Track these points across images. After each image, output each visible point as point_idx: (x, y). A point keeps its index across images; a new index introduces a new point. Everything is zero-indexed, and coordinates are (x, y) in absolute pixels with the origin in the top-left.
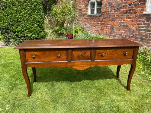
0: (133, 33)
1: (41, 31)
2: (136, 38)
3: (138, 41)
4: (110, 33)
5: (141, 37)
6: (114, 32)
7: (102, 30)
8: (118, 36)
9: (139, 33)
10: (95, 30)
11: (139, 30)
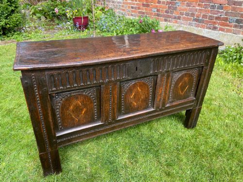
0: (220, 10)
1: (13, 11)
2: (226, 19)
3: (231, 26)
4: (167, 12)
5: (238, 18)
6: (175, 9)
7: (148, 6)
8: (184, 18)
9: (234, 9)
10: (132, 7)
11: (234, 4)
